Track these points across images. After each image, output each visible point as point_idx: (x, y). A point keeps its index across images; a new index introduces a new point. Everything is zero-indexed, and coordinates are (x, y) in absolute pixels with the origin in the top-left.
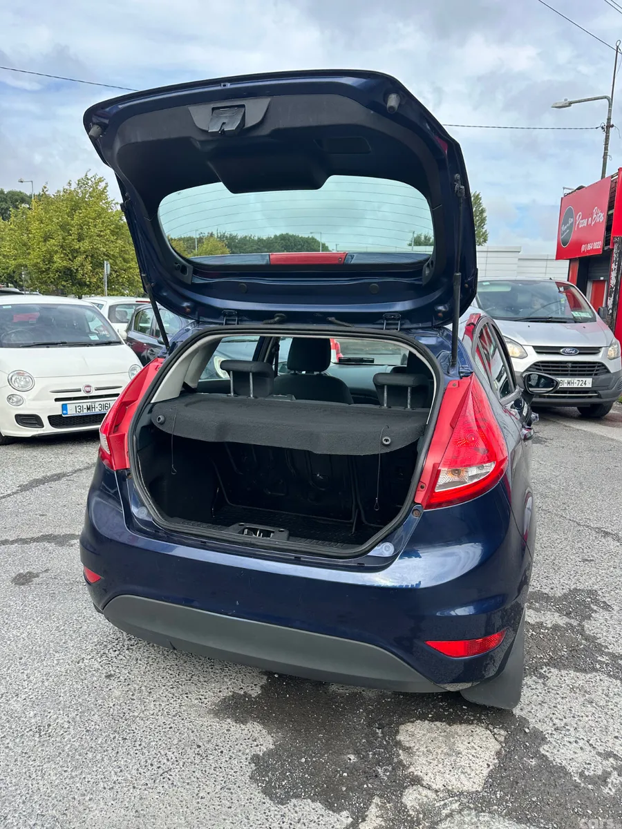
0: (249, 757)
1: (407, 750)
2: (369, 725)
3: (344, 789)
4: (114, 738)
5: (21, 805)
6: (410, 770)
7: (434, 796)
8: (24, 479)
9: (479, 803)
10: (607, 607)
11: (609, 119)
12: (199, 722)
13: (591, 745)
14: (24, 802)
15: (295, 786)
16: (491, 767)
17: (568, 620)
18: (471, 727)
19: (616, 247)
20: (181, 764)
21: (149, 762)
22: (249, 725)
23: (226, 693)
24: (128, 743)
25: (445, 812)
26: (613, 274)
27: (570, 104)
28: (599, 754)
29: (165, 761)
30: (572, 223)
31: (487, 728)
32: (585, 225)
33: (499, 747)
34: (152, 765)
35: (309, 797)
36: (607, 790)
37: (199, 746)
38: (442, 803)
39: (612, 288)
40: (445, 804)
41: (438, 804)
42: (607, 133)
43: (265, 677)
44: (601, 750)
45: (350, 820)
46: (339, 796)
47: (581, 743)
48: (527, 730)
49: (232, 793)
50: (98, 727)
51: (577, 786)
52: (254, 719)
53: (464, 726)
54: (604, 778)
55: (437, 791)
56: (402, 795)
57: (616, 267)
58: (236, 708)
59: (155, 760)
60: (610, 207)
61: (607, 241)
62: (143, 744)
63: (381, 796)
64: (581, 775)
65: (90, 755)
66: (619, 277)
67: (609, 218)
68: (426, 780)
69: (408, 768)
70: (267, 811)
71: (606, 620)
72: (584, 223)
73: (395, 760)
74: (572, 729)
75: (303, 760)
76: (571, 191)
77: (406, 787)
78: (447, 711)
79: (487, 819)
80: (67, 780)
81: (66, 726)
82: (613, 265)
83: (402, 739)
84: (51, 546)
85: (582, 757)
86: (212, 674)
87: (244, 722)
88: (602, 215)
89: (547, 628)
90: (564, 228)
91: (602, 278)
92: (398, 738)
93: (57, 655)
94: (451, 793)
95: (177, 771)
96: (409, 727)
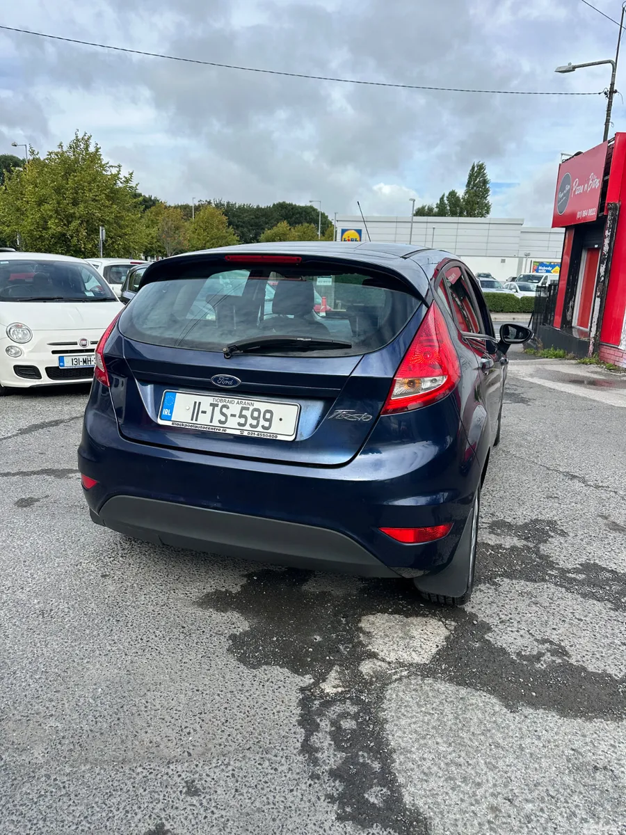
0: (227, 636)
1: (368, 634)
2: (335, 615)
3: (309, 660)
4: (109, 620)
5: (28, 665)
6: (368, 648)
7: (387, 666)
8: (24, 424)
9: (426, 671)
10: (563, 534)
11: (612, 84)
12: (184, 610)
13: (530, 634)
14: (30, 663)
15: (266, 656)
16: (440, 648)
17: (525, 543)
18: (425, 619)
19: (610, 213)
20: (168, 639)
21: (140, 637)
22: (229, 613)
23: (209, 590)
24: (121, 623)
25: (394, 677)
26: (607, 241)
27: (574, 68)
28: (537, 640)
29: (154, 637)
30: (569, 190)
31: (440, 620)
32: (581, 191)
33: (448, 633)
34: (142, 639)
35: (278, 664)
36: (539, 665)
37: (184, 627)
38: (394, 671)
39: (605, 255)
40: (396, 672)
41: (390, 672)
42: (610, 98)
43: (246, 579)
44: (539, 637)
45: (312, 680)
46: (303, 664)
47: (522, 632)
48: (475, 622)
49: (211, 660)
50: (94, 612)
51: (513, 662)
52: (234, 609)
53: (419, 619)
54: (538, 657)
55: (389, 663)
56: (359, 665)
57: (609, 234)
58: (219, 601)
59: (145, 636)
60: (606, 173)
61: (601, 208)
62: (135, 625)
63: (340, 665)
64: (519, 654)
65: (87, 632)
66: (612, 243)
68: (381, 655)
69: (367, 646)
70: (241, 673)
71: (561, 543)
72: (580, 190)
73: (356, 640)
74: (515, 622)
75: (275, 639)
76: (568, 157)
77: (363, 660)
78: (405, 607)
79: (430, 682)
80: (68, 649)
81: (66, 610)
82: (607, 232)
83: (363, 626)
84: (50, 478)
85: (520, 642)
86: (197, 576)
87: (225, 611)
89: (504, 549)
90: (561, 195)
91: (596, 246)
92: (360, 625)
93: (57, 559)
94: (401, 665)
95: (163, 644)
96: (371, 618)
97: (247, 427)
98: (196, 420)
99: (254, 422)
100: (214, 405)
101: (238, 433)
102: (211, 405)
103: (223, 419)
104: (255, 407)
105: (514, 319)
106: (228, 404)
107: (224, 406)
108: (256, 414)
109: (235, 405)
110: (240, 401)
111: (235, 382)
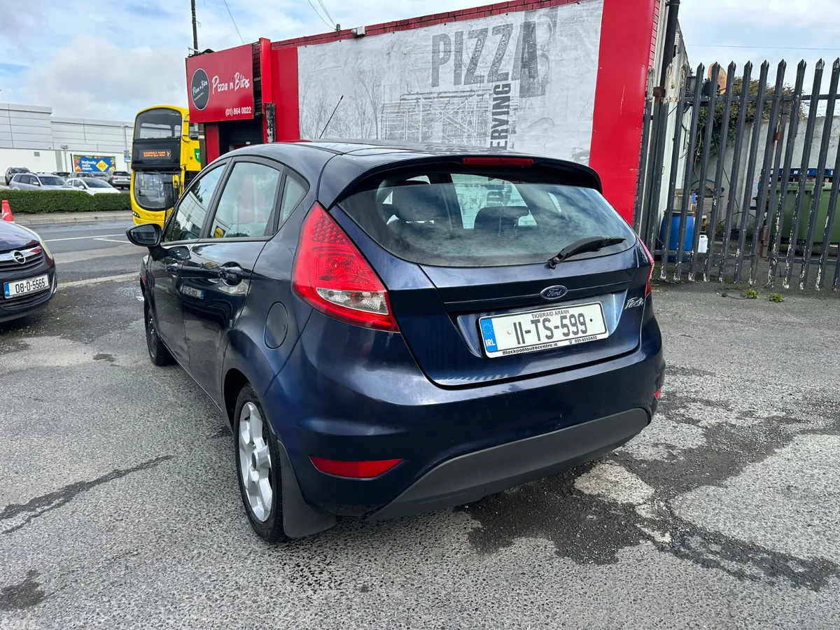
67: (256, 85)
88: (247, 81)
97: (572, 336)
98: (524, 342)
99: (574, 329)
100: (535, 322)
101: (567, 343)
102: (533, 322)
103: (549, 333)
104: (571, 313)
105: (96, 218)
106: (548, 317)
107: (545, 320)
108: (573, 321)
109: (554, 317)
110: (557, 311)
111: (563, 291)
